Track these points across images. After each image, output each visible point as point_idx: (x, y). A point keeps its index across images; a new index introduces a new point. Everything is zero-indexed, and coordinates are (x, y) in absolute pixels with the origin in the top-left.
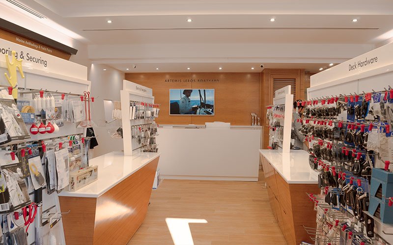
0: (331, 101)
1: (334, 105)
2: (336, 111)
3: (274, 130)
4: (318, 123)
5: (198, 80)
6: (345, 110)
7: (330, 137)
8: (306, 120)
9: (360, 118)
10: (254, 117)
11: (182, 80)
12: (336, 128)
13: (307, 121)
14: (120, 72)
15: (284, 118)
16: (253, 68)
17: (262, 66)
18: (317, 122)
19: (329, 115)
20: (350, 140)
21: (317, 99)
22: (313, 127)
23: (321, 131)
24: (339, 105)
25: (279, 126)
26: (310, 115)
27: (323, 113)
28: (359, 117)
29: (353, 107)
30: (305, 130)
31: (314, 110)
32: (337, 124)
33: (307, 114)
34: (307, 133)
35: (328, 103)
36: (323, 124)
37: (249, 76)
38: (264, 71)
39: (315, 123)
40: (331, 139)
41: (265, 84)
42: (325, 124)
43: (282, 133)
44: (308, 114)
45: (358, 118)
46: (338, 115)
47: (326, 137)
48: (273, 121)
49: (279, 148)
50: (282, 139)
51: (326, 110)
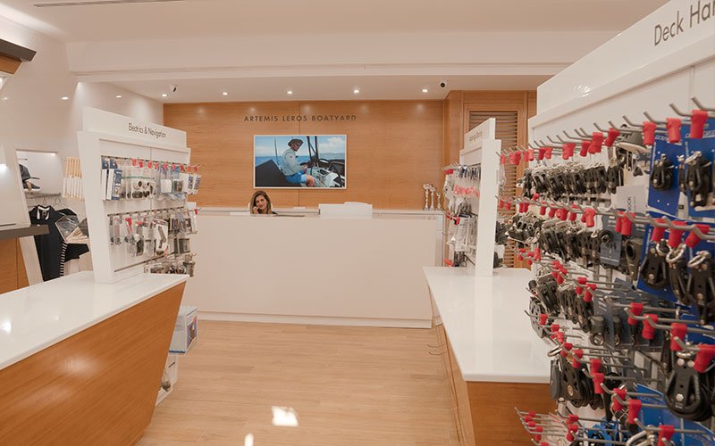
0: (592, 145)
1: (602, 159)
2: (608, 179)
3: (456, 222)
4: (552, 215)
5: (313, 117)
6: (638, 173)
7: (588, 257)
8: (521, 205)
9: (703, 204)
10: (430, 193)
11: (280, 118)
12: (607, 235)
13: (524, 207)
14: (153, 102)
15: (478, 195)
16: (425, 91)
17: (443, 85)
18: (548, 210)
19: (584, 191)
20: (658, 279)
21: (548, 143)
22: (541, 221)
23: (560, 236)
24: (619, 157)
25: (470, 214)
26: (533, 191)
27: (569, 183)
28: (698, 198)
29: (672, 160)
30: (519, 231)
31: (544, 176)
32: (612, 220)
33: (525, 186)
34: (524, 239)
35: (583, 154)
36: (564, 218)
37: (420, 107)
38: (450, 98)
39: (543, 212)
40: (592, 262)
41: (452, 124)
42: (574, 217)
43: (474, 232)
44: (528, 186)
45: (697, 204)
46: (614, 191)
47: (577, 254)
48: (455, 202)
49: (468, 262)
50: (475, 245)
51: (577, 177)
